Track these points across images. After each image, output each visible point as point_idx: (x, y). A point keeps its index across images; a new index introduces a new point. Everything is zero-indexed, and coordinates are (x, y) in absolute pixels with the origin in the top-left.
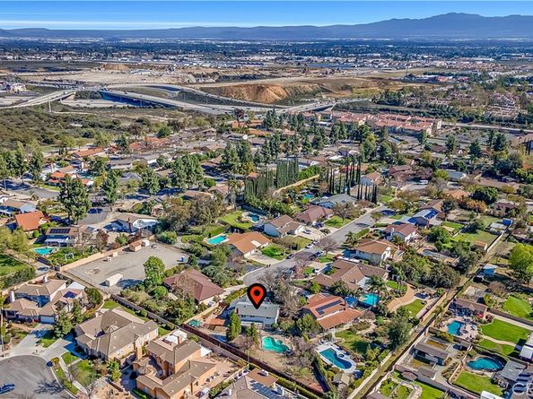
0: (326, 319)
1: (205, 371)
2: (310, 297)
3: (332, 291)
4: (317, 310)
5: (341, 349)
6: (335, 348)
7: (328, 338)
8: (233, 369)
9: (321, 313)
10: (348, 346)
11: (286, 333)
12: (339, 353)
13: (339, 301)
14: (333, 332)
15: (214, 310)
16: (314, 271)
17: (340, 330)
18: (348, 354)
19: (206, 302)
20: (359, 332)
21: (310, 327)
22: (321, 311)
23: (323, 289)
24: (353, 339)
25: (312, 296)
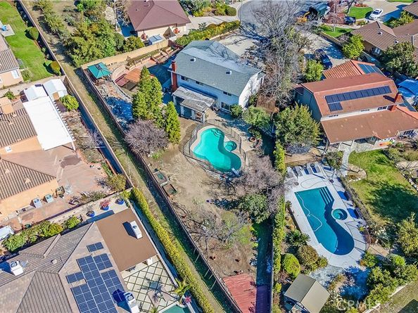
0: (342, 121)
1: (22, 188)
2: (336, 62)
3: (382, 60)
4: (328, 98)
5: (345, 196)
6: (335, 189)
7: (331, 162)
8: (99, 189)
9: (335, 109)
10: (364, 194)
11: (252, 131)
12: (339, 204)
13: (386, 89)
14: (347, 149)
15: (156, 52)
16: (368, 15)
17: (366, 147)
18: (356, 214)
19: (150, 34)
20: (404, 164)
21: (298, 134)
22: (335, 103)
23: (370, 53)
24: (384, 178)
25: (343, 61)
